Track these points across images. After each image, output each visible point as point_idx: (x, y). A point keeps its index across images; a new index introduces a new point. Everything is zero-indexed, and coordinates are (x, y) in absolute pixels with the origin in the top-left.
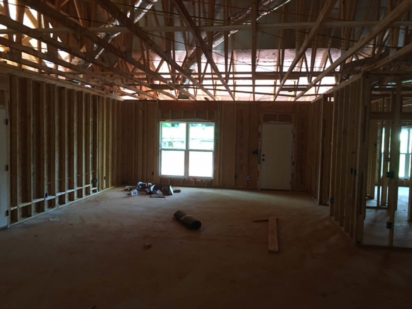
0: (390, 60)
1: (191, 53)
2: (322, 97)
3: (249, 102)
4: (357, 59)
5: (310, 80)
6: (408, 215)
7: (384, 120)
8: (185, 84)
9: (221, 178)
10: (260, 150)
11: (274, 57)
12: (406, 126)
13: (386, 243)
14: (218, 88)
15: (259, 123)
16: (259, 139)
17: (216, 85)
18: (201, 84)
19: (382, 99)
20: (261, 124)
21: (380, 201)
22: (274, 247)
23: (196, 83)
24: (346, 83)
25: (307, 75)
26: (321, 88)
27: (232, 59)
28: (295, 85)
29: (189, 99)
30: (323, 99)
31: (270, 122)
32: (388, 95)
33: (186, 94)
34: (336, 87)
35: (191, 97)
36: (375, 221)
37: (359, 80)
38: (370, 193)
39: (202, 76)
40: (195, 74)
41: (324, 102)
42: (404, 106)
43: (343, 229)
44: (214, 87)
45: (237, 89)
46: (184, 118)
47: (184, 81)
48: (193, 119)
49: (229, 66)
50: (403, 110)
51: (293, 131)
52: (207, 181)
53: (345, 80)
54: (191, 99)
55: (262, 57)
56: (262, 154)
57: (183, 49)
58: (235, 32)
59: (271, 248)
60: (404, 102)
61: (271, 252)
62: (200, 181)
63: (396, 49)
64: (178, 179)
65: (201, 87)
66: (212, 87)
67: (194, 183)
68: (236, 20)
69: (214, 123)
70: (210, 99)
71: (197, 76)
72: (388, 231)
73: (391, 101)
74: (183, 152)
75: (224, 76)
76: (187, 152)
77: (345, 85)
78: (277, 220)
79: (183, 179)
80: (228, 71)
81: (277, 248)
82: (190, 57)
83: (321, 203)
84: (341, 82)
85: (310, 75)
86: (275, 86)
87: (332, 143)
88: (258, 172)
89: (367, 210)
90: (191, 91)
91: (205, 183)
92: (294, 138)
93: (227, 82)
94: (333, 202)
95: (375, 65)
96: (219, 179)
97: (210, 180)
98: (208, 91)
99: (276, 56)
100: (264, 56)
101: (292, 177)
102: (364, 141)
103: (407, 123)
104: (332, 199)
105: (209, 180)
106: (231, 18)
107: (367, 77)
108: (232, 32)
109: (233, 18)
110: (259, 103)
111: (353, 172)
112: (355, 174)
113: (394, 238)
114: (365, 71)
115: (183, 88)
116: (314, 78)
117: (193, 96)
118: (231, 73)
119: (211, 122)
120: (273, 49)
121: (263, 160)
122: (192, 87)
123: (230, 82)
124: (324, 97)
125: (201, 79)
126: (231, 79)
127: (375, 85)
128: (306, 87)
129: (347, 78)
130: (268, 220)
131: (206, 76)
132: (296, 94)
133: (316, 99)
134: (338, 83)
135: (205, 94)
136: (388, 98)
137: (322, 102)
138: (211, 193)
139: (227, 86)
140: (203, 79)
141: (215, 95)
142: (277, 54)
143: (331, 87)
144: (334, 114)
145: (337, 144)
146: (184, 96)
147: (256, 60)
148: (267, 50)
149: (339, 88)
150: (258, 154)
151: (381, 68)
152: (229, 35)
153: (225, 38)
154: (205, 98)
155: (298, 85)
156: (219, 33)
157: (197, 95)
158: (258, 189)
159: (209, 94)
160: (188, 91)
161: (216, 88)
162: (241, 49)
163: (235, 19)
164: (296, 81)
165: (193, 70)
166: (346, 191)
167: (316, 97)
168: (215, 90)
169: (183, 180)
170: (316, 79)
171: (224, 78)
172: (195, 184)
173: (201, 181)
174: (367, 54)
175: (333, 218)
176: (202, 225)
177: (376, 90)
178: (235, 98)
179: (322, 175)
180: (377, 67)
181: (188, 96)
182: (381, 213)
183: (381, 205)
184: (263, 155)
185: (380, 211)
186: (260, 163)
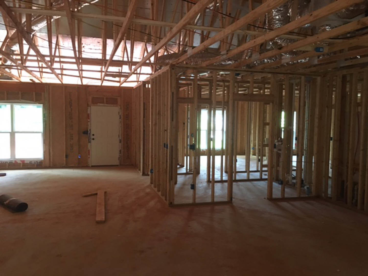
0: (188, 56)
1: (12, 33)
2: (141, 84)
3: (77, 85)
4: (168, 54)
5: (130, 69)
6: (207, 177)
7: (189, 104)
8: (6, 64)
9: (51, 158)
10: (90, 130)
11: (98, 45)
12: (205, 109)
13: (191, 201)
14: (44, 70)
15: (88, 105)
16: (89, 120)
17: (42, 67)
18: (24, 65)
19: (187, 87)
20: (90, 106)
21: (188, 168)
22: (101, 217)
23: (18, 64)
24: (158, 73)
25: (128, 64)
26: (141, 76)
27: (57, 44)
28: (119, 72)
29: (12, 80)
30: (142, 86)
31: (98, 104)
32: (191, 84)
33: (8, 75)
34: (152, 76)
35: (14, 78)
36: (184, 184)
37: (167, 70)
38: (181, 163)
39: (25, 57)
40: (17, 55)
41: (143, 88)
42: (202, 93)
43: (160, 193)
44: (40, 70)
45: (65, 72)
46: (7, 99)
47: (5, 61)
48: (19, 101)
49: (53, 50)
50: (202, 97)
51: (119, 113)
52: (37, 162)
53: (158, 70)
54: (15, 80)
55: (88, 44)
56: (92, 133)
57: (4, 28)
58: (58, 17)
59: (98, 218)
60: (202, 90)
61: (98, 223)
62: (28, 162)
63: (191, 48)
64: (3, 162)
65: (25, 68)
66: (38, 69)
67: (21, 165)
68: (59, 6)
69: (42, 105)
70: (37, 81)
71: (19, 57)
72: (192, 191)
73: (192, 89)
74: (9, 134)
75: (48, 59)
76: (13, 134)
77: (158, 74)
78: (105, 193)
79: (8, 162)
80: (53, 54)
81: (104, 218)
82: (11, 37)
83: (144, 174)
84: (155, 72)
85: (130, 64)
86: (101, 71)
87: (150, 123)
88: (89, 150)
89: (178, 176)
90: (14, 72)
91: (34, 164)
92: (120, 118)
93: (52, 65)
94: (153, 173)
95: (179, 60)
96: (50, 159)
97: (40, 161)
98: (33, 73)
99: (101, 44)
100: (90, 43)
101: (120, 153)
102: (172, 120)
103: (206, 106)
104: (152, 170)
105: (38, 161)
106: (54, 4)
107: (173, 69)
108: (55, 17)
109: (55, 3)
110: (87, 86)
111: (166, 146)
112: (167, 148)
113: (197, 196)
114: (171, 64)
115: (4, 68)
116: (133, 67)
117: (17, 77)
118: (57, 57)
119: (39, 103)
120: (97, 38)
121: (93, 139)
122: (16, 68)
123: (56, 65)
124: (143, 84)
125: (23, 61)
126: (56, 62)
127: (181, 76)
128: (127, 74)
129: (160, 68)
130: (96, 194)
131: (29, 58)
132: (120, 80)
133: (137, 85)
134: (153, 73)
135: (30, 76)
136: (191, 87)
137: (142, 88)
138: (41, 174)
139: (53, 69)
140: (26, 60)
141: (41, 78)
142: (101, 43)
143: (149, 76)
144: (151, 98)
145: (154, 123)
146: (7, 77)
147: (82, 47)
148: (92, 38)
149: (154, 77)
150: (88, 134)
151: (185, 62)
152: (52, 20)
153: (47, 23)
154: (31, 80)
155: (121, 73)
156: (41, 17)
157: (21, 76)
158: (89, 167)
159: (35, 75)
160: (11, 72)
161: (42, 70)
162: (67, 35)
163: (57, 5)
164: (120, 68)
165: (15, 51)
166: (161, 163)
167: (138, 83)
168: (41, 72)
169: (10, 162)
170: (135, 68)
171: (48, 61)
172: (23, 166)
173: (30, 162)
174: (173, 51)
175: (153, 185)
176: (29, 206)
177: (183, 79)
178: (62, 81)
179: (144, 150)
180: (180, 61)
181: (11, 76)
182: (189, 178)
183: (189, 171)
184: (93, 135)
185: (188, 176)
186: (90, 142)
